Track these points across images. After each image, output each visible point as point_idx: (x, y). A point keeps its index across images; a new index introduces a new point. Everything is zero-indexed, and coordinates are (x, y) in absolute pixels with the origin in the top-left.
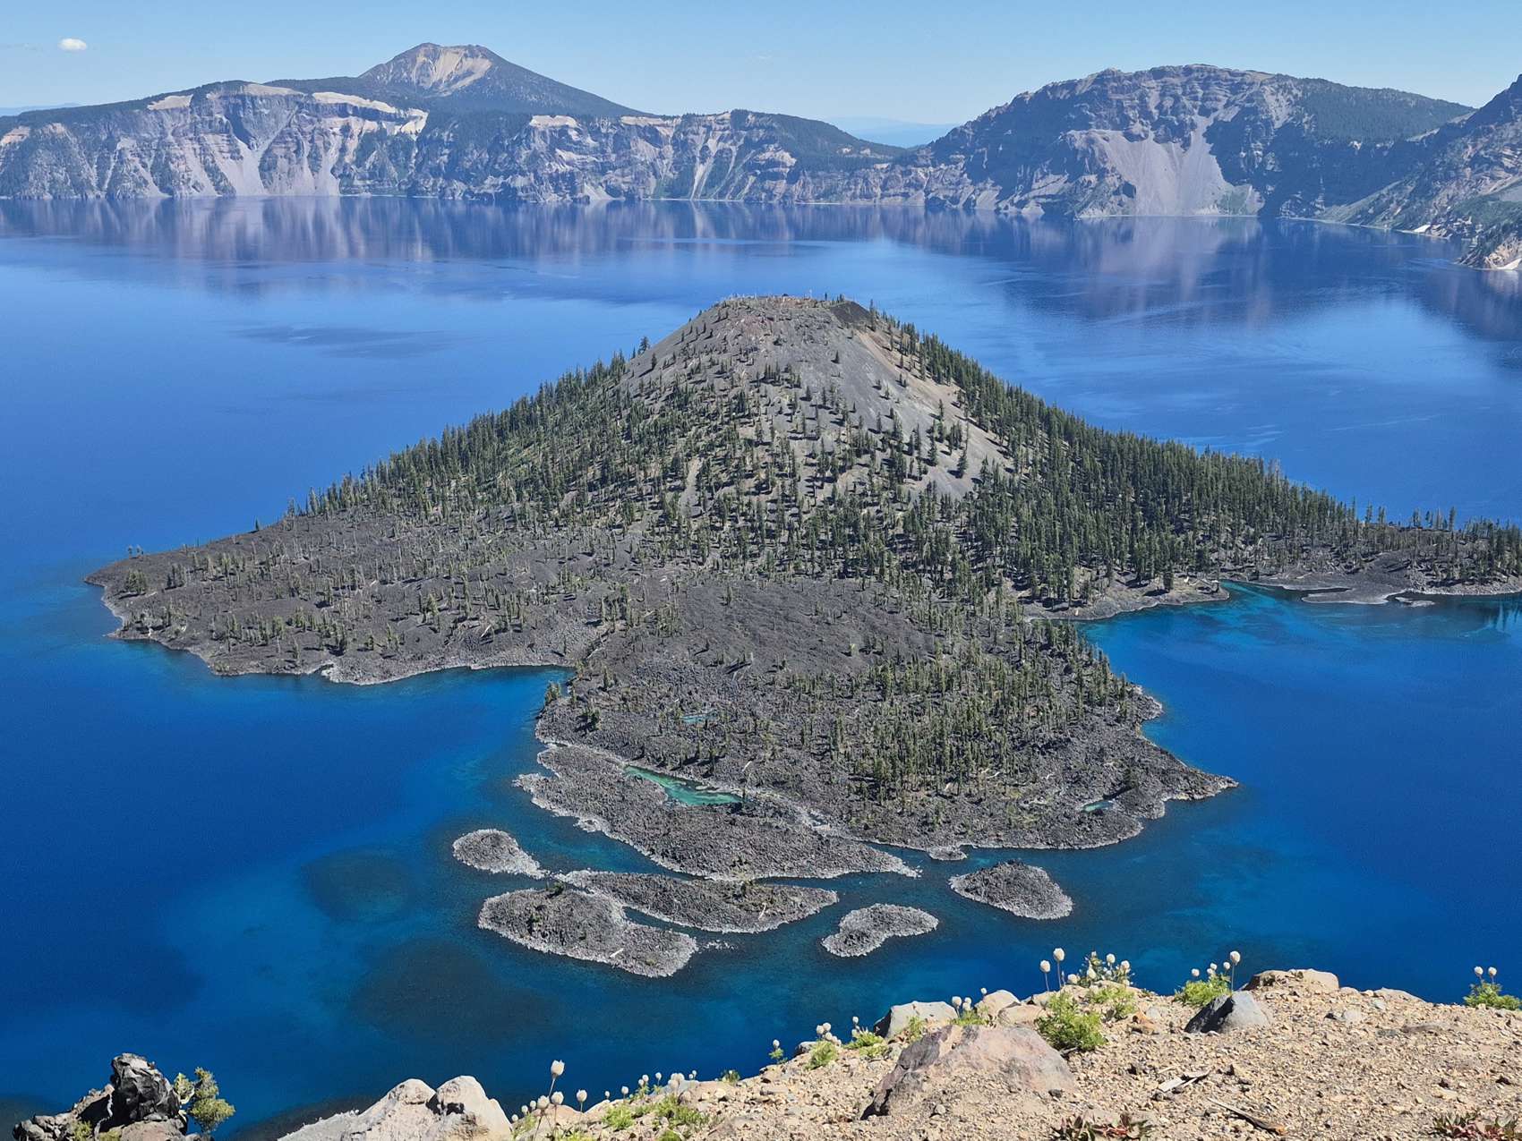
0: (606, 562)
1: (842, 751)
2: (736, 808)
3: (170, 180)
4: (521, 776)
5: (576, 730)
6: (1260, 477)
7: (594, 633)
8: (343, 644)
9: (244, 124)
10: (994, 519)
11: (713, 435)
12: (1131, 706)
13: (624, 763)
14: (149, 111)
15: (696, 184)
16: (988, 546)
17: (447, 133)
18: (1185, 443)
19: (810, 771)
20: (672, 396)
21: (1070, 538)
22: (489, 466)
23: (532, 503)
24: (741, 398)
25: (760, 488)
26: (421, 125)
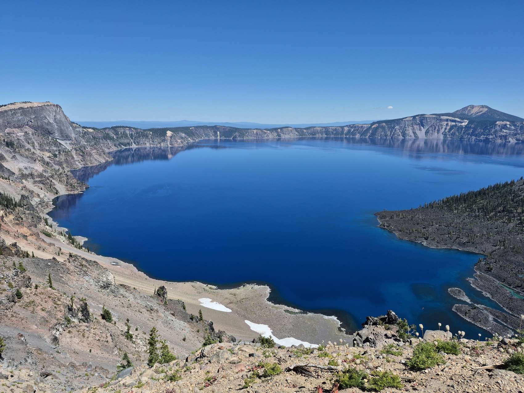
0: (501, 231)
3: (405, 135)
4: (469, 278)
5: (485, 271)
7: (494, 248)
8: (428, 238)
9: (423, 123)
13: (498, 282)
14: (403, 121)
17: (473, 125)
22: (471, 203)
23: (482, 214)
26: (466, 123)
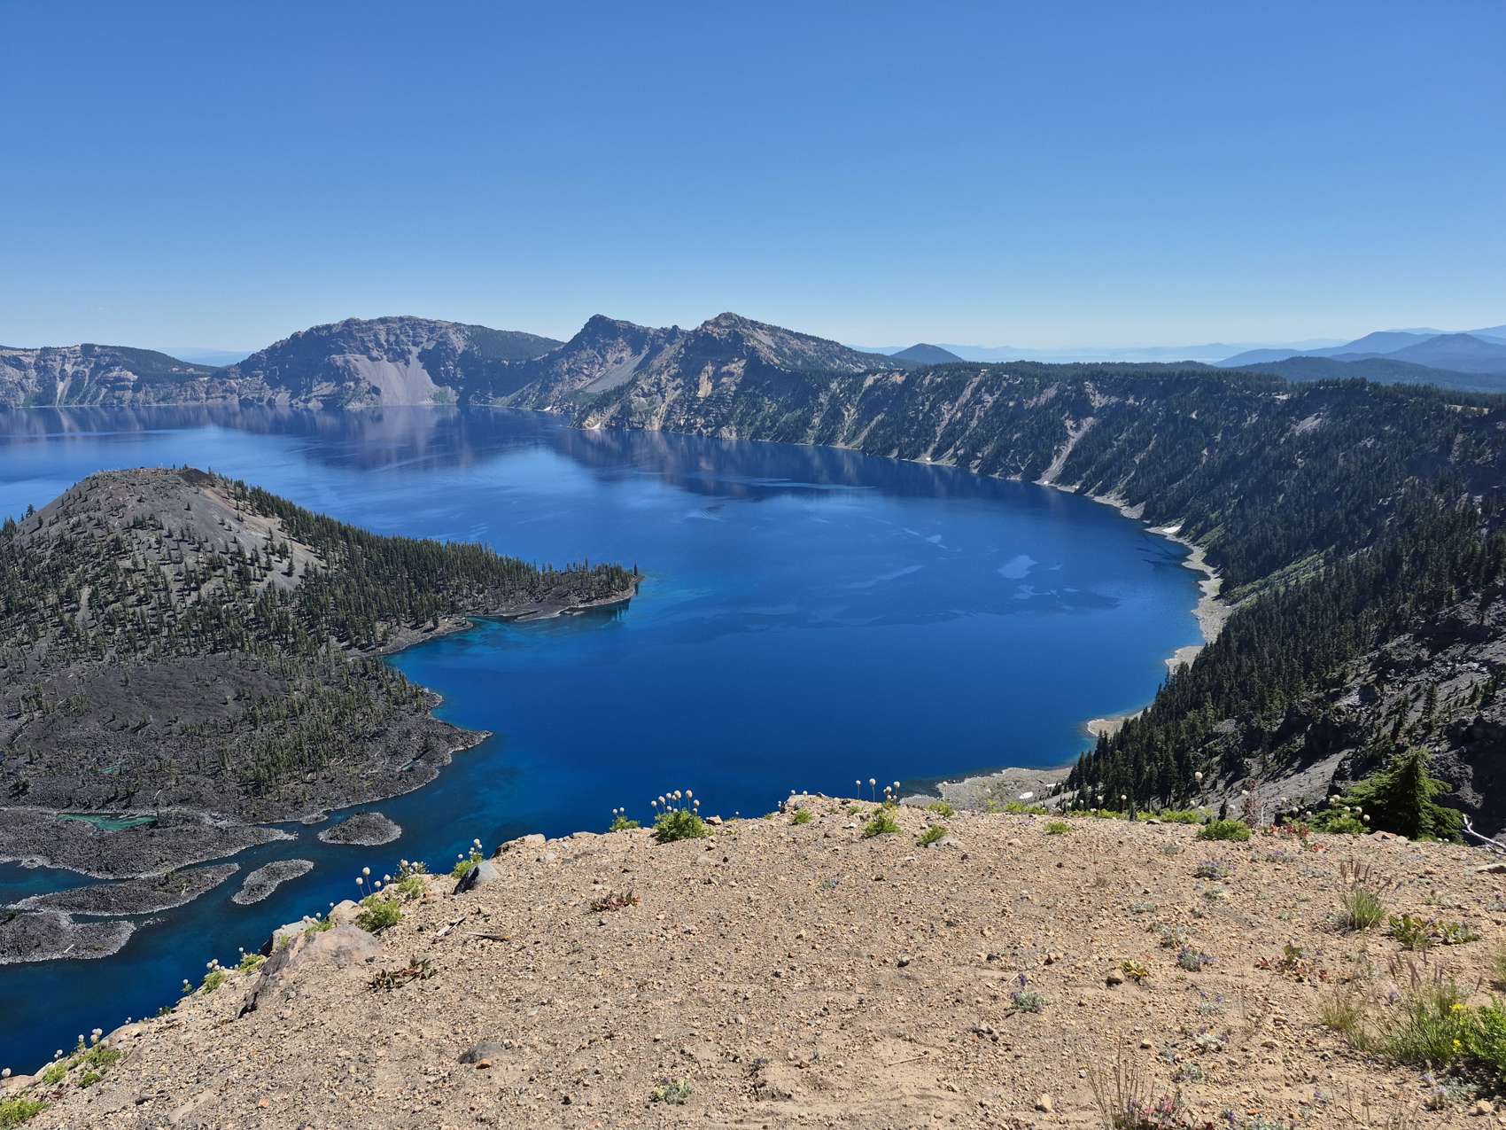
0: (20, 670)
1: (229, 769)
2: (153, 825)
5: (10, 797)
6: (481, 554)
7: (15, 724)
10: (318, 600)
11: (98, 569)
12: (423, 701)
13: (54, 813)
15: (59, 395)
16: (317, 617)
18: (434, 539)
19: (207, 787)
20: (59, 545)
21: (370, 605)
24: (117, 541)
25: (140, 602)
